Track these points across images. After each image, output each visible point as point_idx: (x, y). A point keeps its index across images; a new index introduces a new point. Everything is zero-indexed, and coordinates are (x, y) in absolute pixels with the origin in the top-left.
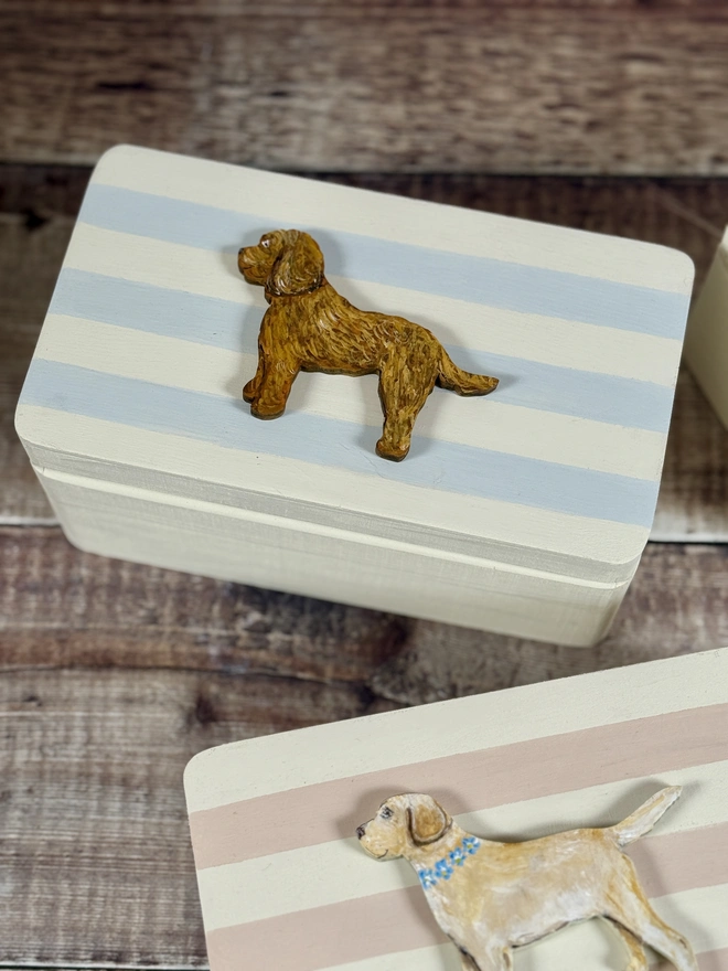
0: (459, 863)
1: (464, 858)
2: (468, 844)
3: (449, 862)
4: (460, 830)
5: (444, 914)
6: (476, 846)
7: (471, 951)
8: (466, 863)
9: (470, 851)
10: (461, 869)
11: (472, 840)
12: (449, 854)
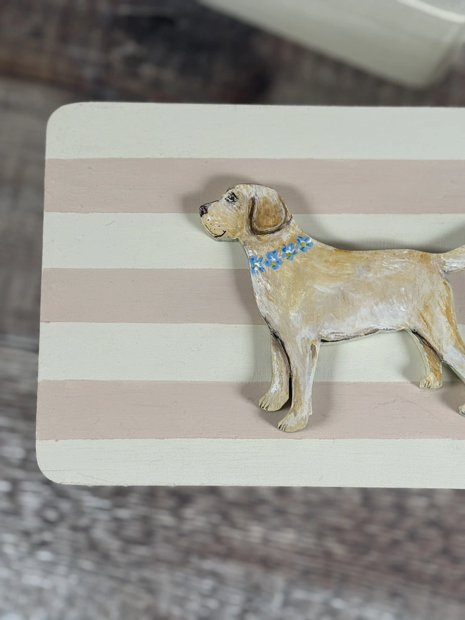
0: (289, 257)
1: (295, 253)
2: (302, 242)
3: (280, 254)
4: (297, 228)
5: (264, 299)
6: (308, 245)
7: (282, 337)
8: (296, 258)
9: (302, 249)
10: (290, 262)
11: (306, 240)
12: (281, 247)
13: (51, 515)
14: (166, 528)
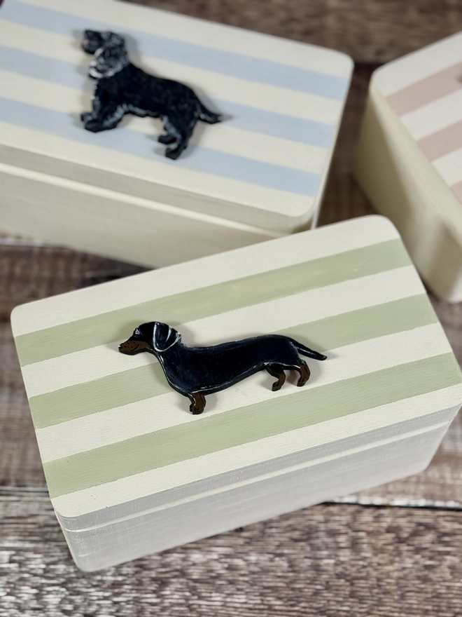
13: (69, 607)
14: (153, 604)
